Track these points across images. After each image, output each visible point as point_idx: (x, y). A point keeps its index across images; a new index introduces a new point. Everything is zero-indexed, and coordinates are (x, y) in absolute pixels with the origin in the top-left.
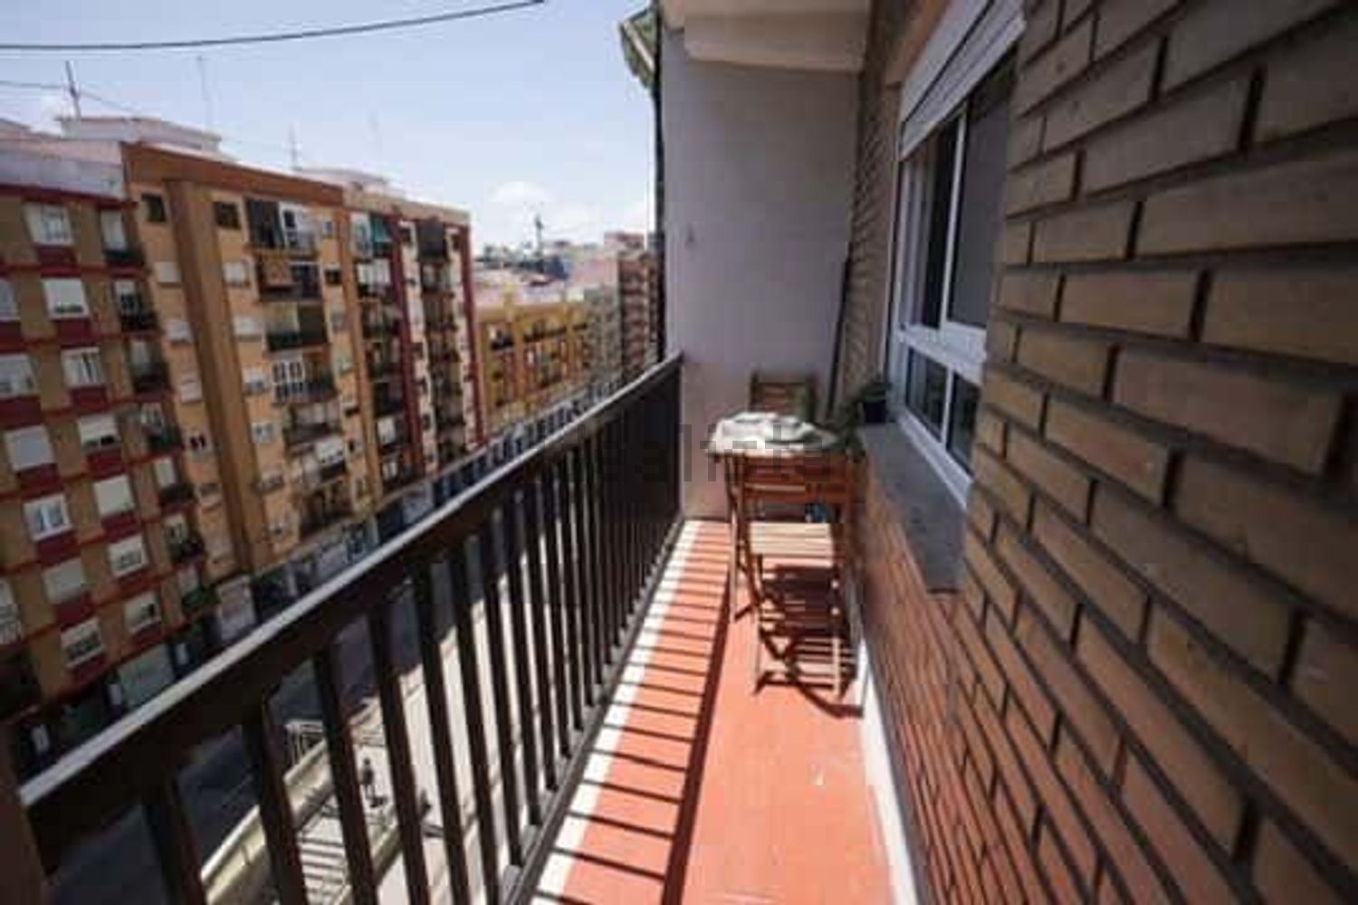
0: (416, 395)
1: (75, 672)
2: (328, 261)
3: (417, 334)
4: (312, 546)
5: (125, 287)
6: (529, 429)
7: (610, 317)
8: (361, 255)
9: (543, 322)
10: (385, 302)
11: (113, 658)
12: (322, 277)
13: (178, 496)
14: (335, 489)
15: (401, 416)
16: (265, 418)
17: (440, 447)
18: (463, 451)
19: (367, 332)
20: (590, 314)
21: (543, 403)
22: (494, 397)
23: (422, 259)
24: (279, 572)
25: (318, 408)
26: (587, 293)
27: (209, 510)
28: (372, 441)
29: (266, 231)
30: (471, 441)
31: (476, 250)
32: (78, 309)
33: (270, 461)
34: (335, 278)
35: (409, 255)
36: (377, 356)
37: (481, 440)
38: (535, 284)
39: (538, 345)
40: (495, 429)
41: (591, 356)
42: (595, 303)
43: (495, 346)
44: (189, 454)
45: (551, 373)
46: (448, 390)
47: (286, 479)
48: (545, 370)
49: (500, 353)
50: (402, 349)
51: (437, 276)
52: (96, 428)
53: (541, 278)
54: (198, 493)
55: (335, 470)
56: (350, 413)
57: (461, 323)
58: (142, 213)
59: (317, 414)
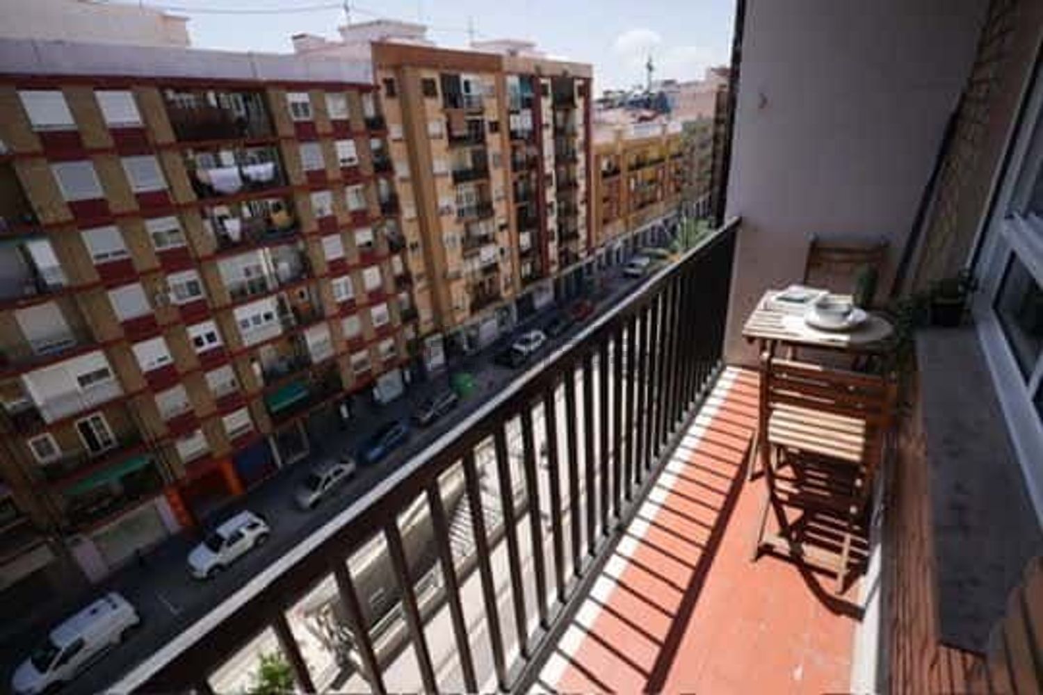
0: (546, 214)
1: (360, 377)
2: (490, 116)
3: (549, 167)
4: (477, 318)
5: (375, 144)
6: (626, 242)
7: (703, 146)
8: (512, 108)
9: (645, 152)
10: (527, 144)
11: (375, 372)
12: (487, 128)
13: (404, 280)
14: (491, 281)
15: (535, 231)
16: (451, 230)
17: (561, 254)
18: (577, 258)
19: (515, 166)
20: (686, 144)
21: (640, 222)
22: (601, 216)
23: (554, 108)
24: (458, 334)
25: (482, 225)
26: (686, 125)
27: (420, 291)
28: (514, 246)
29: (453, 96)
30: (582, 251)
31: (597, 94)
32: (351, 160)
33: (454, 260)
34: (495, 127)
35: (546, 103)
36: (521, 185)
37: (590, 251)
38: (643, 119)
39: (639, 172)
40: (601, 242)
41: (684, 181)
42: (693, 132)
43: (605, 175)
44: (410, 254)
45: (648, 197)
46: (568, 212)
47: (463, 275)
48: (643, 195)
49: (607, 181)
50: (537, 181)
51: (566, 120)
52: (363, 236)
53: (647, 113)
54: (414, 280)
55: (491, 268)
56: (502, 228)
57: (581, 156)
58: (383, 92)
59: (481, 229)
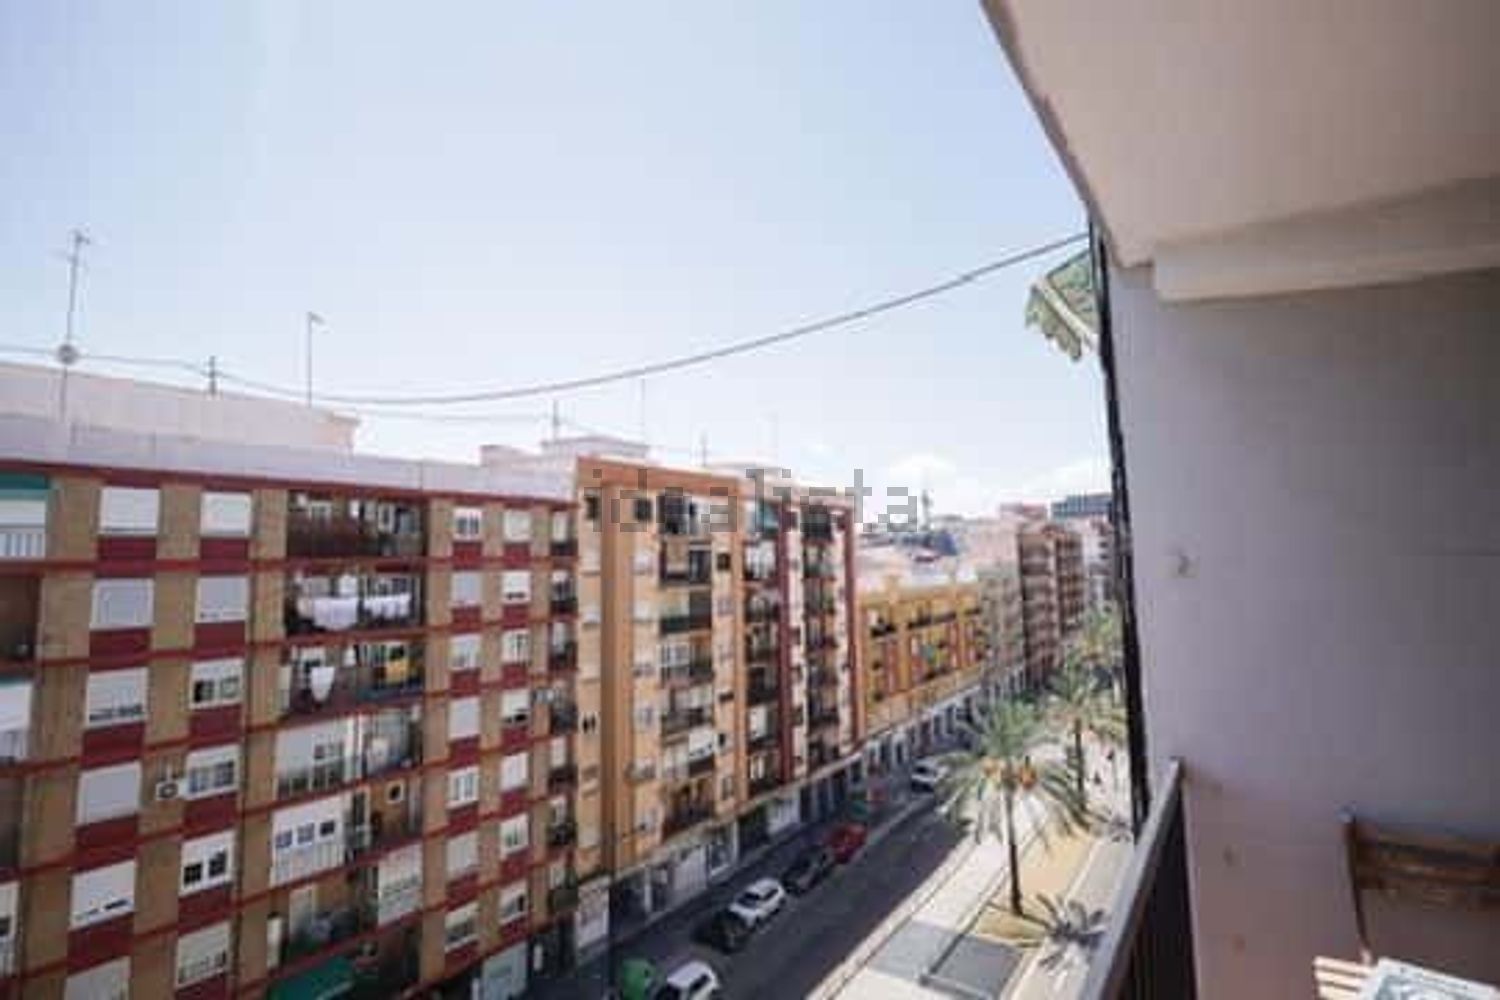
0: (790, 684)
1: (450, 957)
2: (721, 543)
3: (796, 619)
4: (675, 846)
5: (559, 577)
6: (911, 733)
7: (1008, 601)
8: (749, 537)
9: (929, 604)
10: (769, 585)
11: (482, 948)
12: (714, 562)
13: (563, 778)
14: (700, 786)
15: (775, 705)
16: (649, 698)
17: (811, 746)
18: (836, 754)
19: (749, 617)
20: (985, 598)
21: (929, 699)
22: (872, 688)
23: (805, 540)
24: (637, 877)
25: (696, 693)
26: (981, 575)
27: (587, 794)
28: (742, 732)
30: (845, 743)
31: (858, 528)
32: (521, 595)
33: (646, 749)
34: (725, 562)
35: (794, 536)
36: (755, 641)
37: (858, 744)
38: (920, 560)
39: (924, 631)
40: (872, 731)
41: (988, 647)
42: (992, 584)
43: (876, 633)
44: (580, 736)
45: (938, 665)
46: (823, 679)
47: (658, 773)
48: (931, 661)
49: (880, 640)
50: (779, 636)
51: (820, 557)
52: (514, 702)
53: (927, 553)
54: (580, 777)
55: (704, 765)
56: (725, 698)
57: (841, 607)
58: (583, 511)
59: (694, 698)
